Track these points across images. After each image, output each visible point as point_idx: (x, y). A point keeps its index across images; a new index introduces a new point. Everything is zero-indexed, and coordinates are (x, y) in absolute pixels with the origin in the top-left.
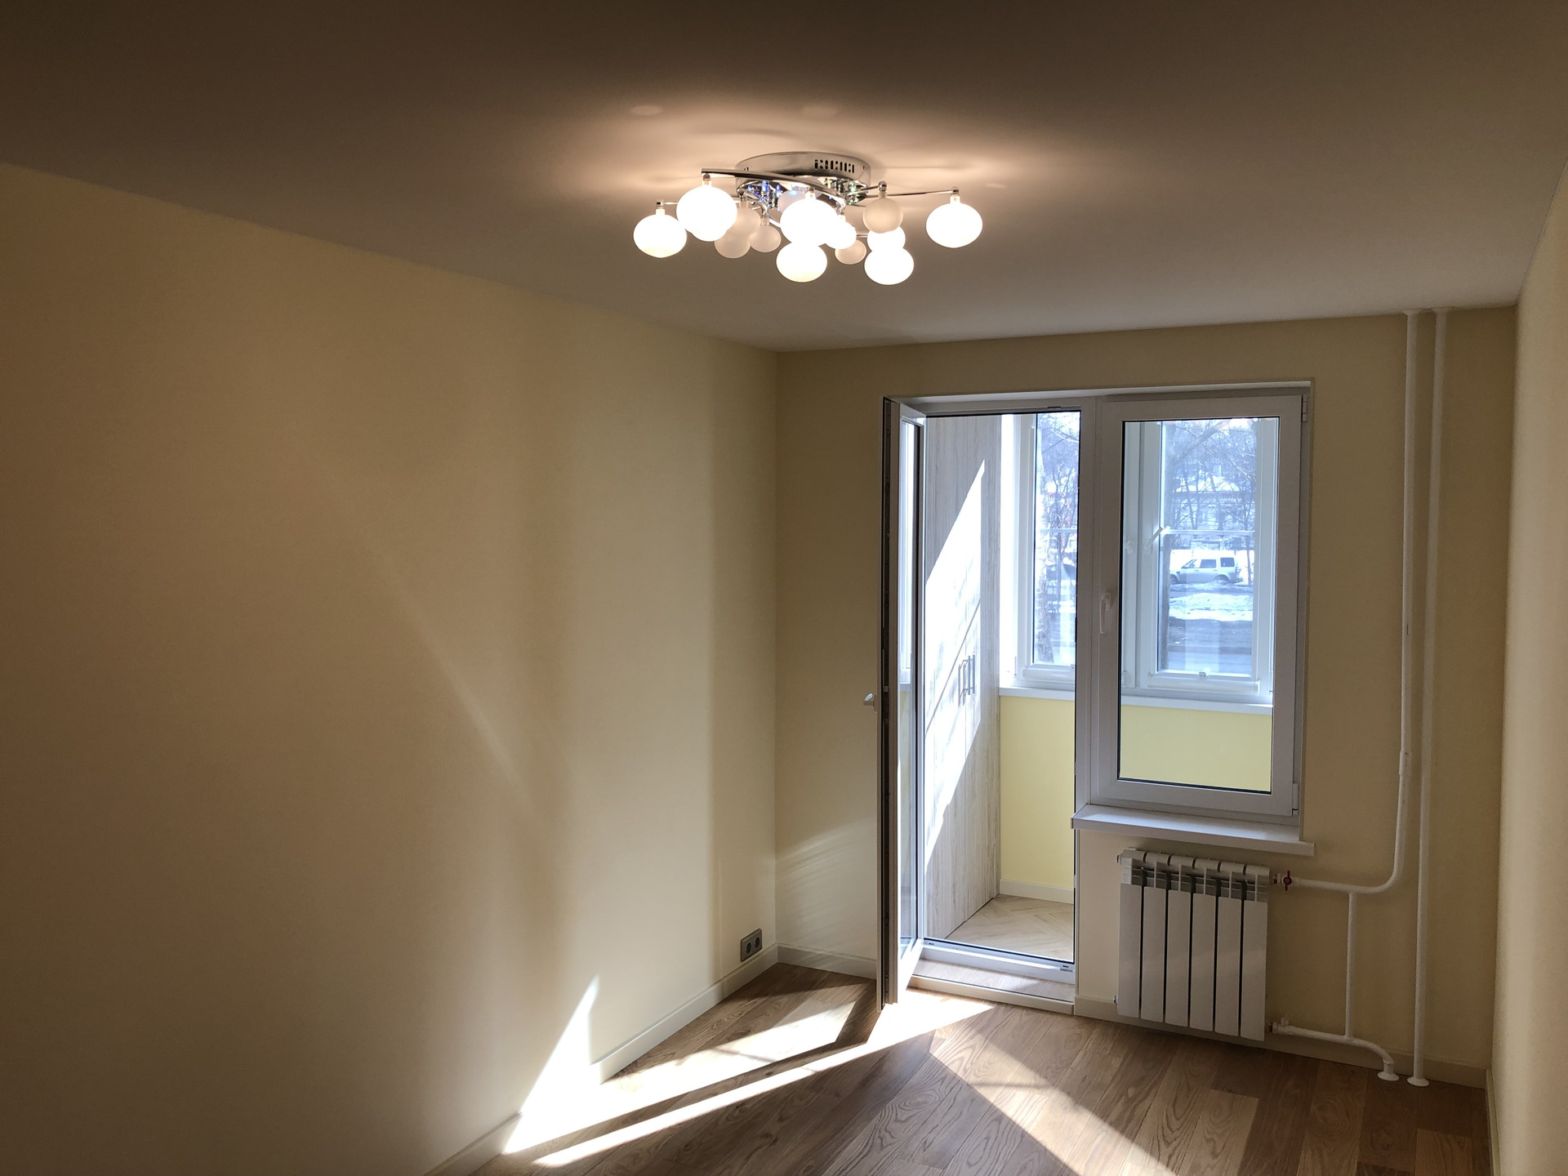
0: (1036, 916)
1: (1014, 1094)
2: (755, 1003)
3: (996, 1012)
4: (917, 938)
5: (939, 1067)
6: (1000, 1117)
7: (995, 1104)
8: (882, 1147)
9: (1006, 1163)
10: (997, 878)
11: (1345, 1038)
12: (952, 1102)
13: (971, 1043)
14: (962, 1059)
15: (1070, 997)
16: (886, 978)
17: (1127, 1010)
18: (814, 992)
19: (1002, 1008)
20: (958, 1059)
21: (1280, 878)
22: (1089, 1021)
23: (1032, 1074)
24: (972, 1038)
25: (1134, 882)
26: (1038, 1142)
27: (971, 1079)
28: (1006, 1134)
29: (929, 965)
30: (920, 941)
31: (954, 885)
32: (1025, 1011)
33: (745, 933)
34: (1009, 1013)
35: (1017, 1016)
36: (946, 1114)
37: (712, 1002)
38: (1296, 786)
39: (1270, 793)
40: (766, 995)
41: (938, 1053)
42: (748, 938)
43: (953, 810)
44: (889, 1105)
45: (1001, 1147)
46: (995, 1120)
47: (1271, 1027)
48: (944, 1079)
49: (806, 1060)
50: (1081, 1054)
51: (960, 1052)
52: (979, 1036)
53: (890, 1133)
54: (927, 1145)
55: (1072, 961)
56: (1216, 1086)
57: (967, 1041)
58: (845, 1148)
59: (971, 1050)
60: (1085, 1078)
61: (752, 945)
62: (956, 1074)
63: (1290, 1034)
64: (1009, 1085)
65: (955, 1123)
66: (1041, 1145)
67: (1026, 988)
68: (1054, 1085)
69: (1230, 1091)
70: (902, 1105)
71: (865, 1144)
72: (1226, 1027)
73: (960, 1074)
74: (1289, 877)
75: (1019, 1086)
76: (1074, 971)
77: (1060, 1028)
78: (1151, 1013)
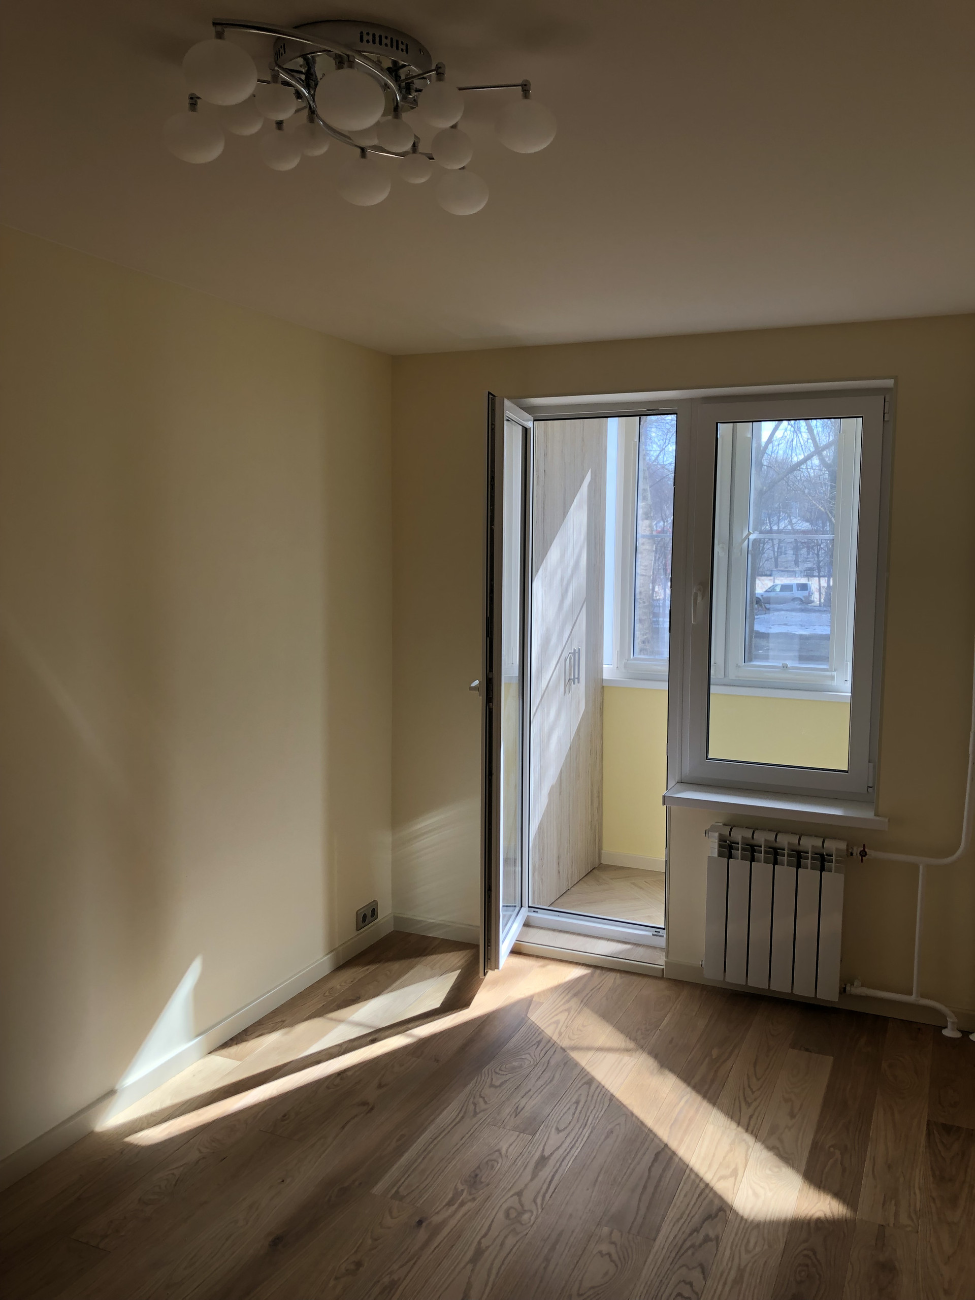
0: (633, 884)
1: (605, 1057)
2: (368, 969)
3: (592, 975)
4: (522, 906)
5: (536, 1031)
6: (590, 1081)
7: (586, 1067)
8: (475, 1114)
9: (594, 1128)
10: (599, 849)
11: (912, 999)
12: (546, 1065)
13: (567, 1006)
14: (557, 1022)
15: (660, 960)
16: (488, 946)
17: (712, 975)
18: (424, 958)
19: (598, 972)
20: (554, 1022)
21: (857, 851)
22: (677, 983)
23: (622, 1037)
24: (568, 1001)
25: (720, 854)
26: (624, 1106)
27: (565, 1043)
28: (595, 1098)
29: (532, 931)
30: (525, 910)
31: (559, 857)
32: (618, 974)
33: (362, 903)
34: (605, 976)
35: (611, 979)
36: (539, 1078)
37: (326, 970)
38: (871, 764)
39: (847, 772)
40: (379, 962)
41: (536, 1017)
42: (365, 909)
43: (559, 788)
44: (485, 1070)
45: (590, 1111)
46: (586, 1083)
47: (845, 989)
48: (539, 1042)
49: (410, 1026)
50: (669, 1015)
51: (557, 1015)
52: (575, 999)
53: (483, 1098)
54: (519, 1111)
55: (664, 927)
56: (793, 1046)
57: (564, 1004)
58: (439, 1115)
59: (566, 1013)
60: (673, 1039)
61: (368, 915)
62: (551, 1038)
63: (863, 994)
64: (600, 1049)
65: (548, 1087)
66: (627, 1108)
67: (620, 952)
68: (642, 1047)
69: (807, 1050)
70: (497, 1070)
71: (458, 1112)
72: (803, 989)
73: (555, 1038)
74: (864, 850)
75: (609, 1050)
76: (665, 936)
77: (650, 990)
78: (735, 977)
